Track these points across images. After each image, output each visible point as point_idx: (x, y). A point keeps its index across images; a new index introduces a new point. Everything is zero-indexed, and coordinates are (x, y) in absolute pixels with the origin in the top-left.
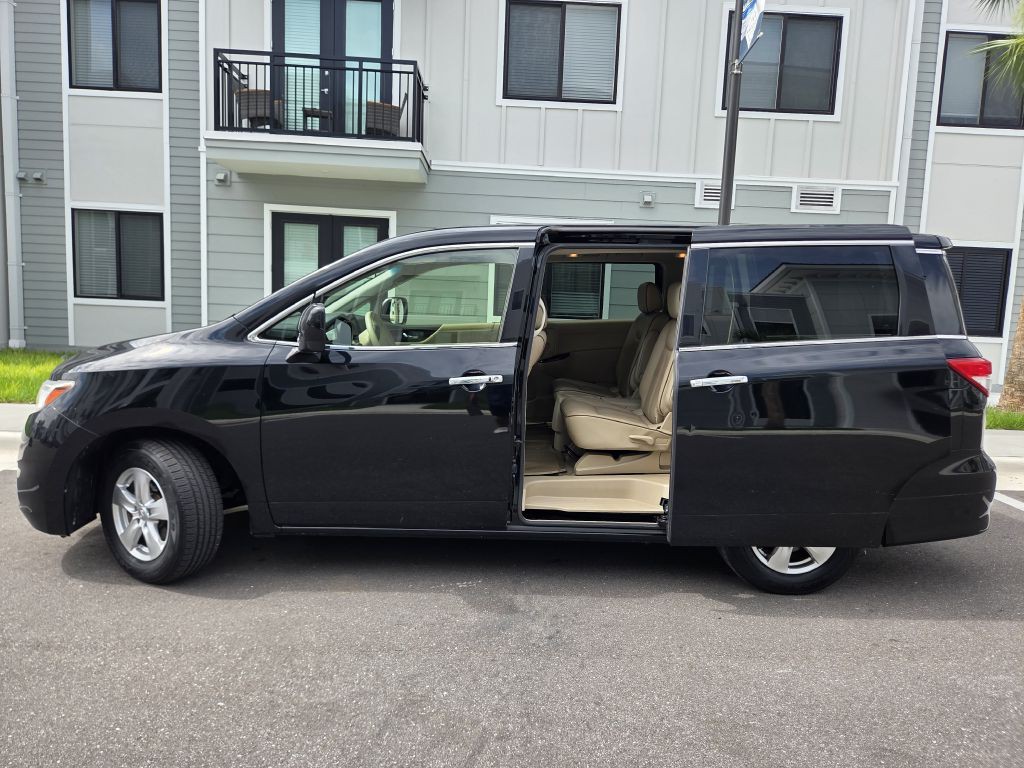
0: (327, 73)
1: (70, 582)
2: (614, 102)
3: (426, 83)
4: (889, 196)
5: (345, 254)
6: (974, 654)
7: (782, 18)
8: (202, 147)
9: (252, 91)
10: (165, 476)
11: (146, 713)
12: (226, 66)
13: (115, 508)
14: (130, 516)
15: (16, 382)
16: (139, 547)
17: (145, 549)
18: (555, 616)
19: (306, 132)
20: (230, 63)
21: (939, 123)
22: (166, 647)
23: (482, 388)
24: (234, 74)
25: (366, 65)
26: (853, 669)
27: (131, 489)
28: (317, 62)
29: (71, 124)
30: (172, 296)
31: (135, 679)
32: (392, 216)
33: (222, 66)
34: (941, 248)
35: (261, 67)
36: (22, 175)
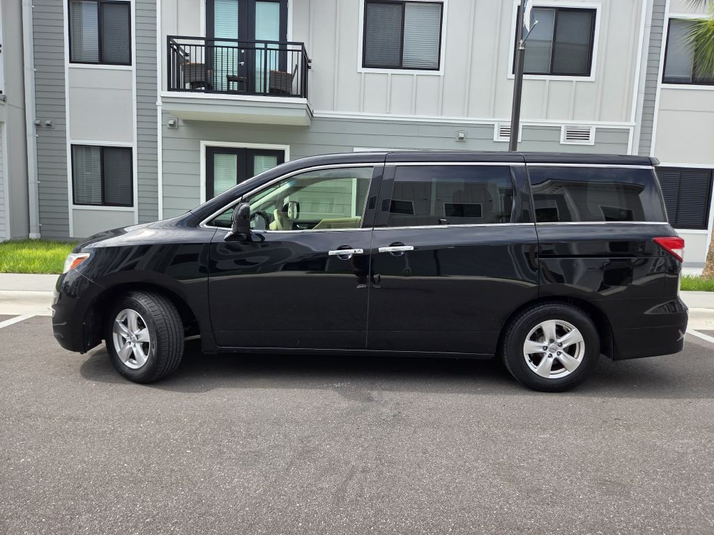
0: (243, 51)
1: (87, 382)
2: (438, 69)
3: (310, 58)
4: (629, 133)
5: (255, 174)
6: (669, 427)
7: (555, 10)
8: (159, 102)
9: (193, 64)
10: (148, 313)
11: (143, 456)
12: (175, 47)
13: (115, 335)
14: (124, 340)
15: (38, 260)
16: (131, 360)
17: (134, 361)
18: (398, 404)
19: (229, 92)
20: (178, 45)
21: (663, 82)
22: (151, 420)
23: (350, 257)
24: (180, 52)
25: (269, 46)
26: (589, 435)
27: (125, 323)
28: (236, 44)
29: (70, 87)
30: (139, 203)
31: (134, 437)
32: (287, 148)
33: (173, 48)
34: (652, 165)
35: (199, 48)
36: (38, 122)
